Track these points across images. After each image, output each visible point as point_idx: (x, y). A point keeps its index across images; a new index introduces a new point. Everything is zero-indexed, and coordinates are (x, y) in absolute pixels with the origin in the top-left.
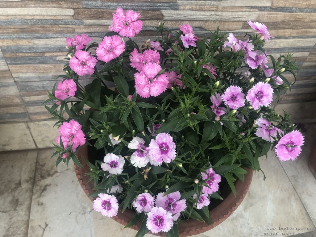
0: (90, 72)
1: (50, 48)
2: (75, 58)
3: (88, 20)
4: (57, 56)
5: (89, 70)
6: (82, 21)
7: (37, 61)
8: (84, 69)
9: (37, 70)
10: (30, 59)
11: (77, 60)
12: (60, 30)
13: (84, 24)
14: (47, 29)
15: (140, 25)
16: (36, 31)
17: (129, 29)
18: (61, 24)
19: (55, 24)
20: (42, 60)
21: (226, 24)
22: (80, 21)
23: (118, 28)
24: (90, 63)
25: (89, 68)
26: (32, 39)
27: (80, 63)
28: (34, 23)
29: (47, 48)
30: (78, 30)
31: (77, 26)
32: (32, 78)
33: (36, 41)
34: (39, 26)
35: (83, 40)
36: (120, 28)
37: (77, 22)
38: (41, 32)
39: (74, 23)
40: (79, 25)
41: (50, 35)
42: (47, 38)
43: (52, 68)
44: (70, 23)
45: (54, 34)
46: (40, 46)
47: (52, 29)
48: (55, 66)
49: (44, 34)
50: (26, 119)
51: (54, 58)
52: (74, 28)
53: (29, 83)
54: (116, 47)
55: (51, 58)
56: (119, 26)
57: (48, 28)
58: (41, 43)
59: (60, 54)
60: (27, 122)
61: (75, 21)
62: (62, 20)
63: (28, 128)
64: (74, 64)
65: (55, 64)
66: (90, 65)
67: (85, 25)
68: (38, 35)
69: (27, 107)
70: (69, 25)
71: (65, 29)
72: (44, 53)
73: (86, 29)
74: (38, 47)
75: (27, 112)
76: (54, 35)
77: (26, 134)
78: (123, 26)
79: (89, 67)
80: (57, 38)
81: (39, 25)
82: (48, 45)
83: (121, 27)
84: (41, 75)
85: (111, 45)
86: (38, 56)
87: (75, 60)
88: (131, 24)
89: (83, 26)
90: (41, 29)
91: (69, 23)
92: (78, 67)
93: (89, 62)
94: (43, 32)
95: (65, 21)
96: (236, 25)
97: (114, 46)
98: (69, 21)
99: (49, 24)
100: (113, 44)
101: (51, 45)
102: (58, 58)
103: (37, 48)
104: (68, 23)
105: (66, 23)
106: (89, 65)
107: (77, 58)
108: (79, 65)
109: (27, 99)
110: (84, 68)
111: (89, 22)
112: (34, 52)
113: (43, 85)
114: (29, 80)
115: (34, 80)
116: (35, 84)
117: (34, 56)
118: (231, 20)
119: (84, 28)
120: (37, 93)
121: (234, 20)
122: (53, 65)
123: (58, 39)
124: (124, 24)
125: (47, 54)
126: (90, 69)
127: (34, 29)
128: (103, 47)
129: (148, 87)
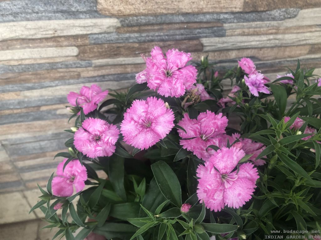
0: (108, 151)
1: (47, 101)
2: (83, 130)
3: (98, 59)
4: (56, 109)
5: (106, 149)
6: (89, 62)
7: (31, 118)
8: (99, 148)
9: (31, 128)
10: (21, 116)
11: (86, 134)
12: (60, 77)
13: (93, 65)
14: (42, 76)
15: (193, 74)
16: (26, 81)
17: (174, 82)
18: (61, 68)
19: (52, 69)
20: (37, 116)
21: (288, 49)
22: (87, 61)
23: (155, 83)
24: (108, 137)
25: (106, 145)
26: (21, 91)
27: (91, 138)
28: (22, 69)
29: (42, 100)
30: (84, 74)
31: (82, 69)
32: (25, 139)
33: (28, 93)
34: (30, 73)
35: (94, 94)
36: (158, 81)
37: (83, 64)
38: (34, 81)
39: (79, 65)
40: (86, 67)
41: (47, 83)
42: (42, 88)
43: (51, 125)
44: (74, 66)
45: (52, 81)
46: (33, 99)
47: (48, 75)
48: (55, 122)
49: (38, 83)
50: (22, 187)
51: (53, 112)
52: (79, 72)
53: (21, 145)
54: (156, 118)
55: (49, 112)
56: (157, 78)
57: (43, 74)
58: (34, 95)
59: (62, 106)
60: (22, 191)
61: (80, 62)
62: (61, 63)
63: (25, 197)
64: (81, 140)
65: (55, 119)
66: (108, 140)
67: (95, 67)
68: (30, 85)
69: (21, 174)
70: (72, 68)
71: (66, 74)
72: (39, 107)
73: (96, 72)
74: (30, 100)
75: (22, 179)
76: (52, 83)
77: (22, 205)
78: (162, 78)
79: (107, 143)
80: (55, 86)
81: (30, 71)
82: (44, 96)
83: (161, 79)
84: (37, 134)
85: (147, 114)
86: (31, 112)
87: (82, 134)
88: (178, 72)
89: (91, 68)
90: (33, 77)
91: (72, 65)
92: (89, 145)
93: (106, 135)
94: (37, 81)
95: (66, 63)
96: (301, 50)
97: (151, 117)
98: (71, 62)
99: (44, 70)
100: (151, 113)
101: (49, 96)
102: (58, 112)
103: (29, 102)
104: (70, 66)
105: (67, 66)
106: (106, 140)
107: (86, 130)
108: (90, 141)
109: (21, 164)
110: (98, 145)
111: (99, 62)
112: (25, 108)
113: (41, 145)
114: (21, 142)
115: (28, 141)
116: (30, 146)
117: (25, 111)
118: (294, 44)
119: (93, 71)
120: (32, 156)
121: (299, 43)
122: (53, 120)
123: (58, 88)
124: (164, 74)
125: (44, 108)
126: (108, 147)
127: (22, 77)
128: (132, 119)
129: (221, 190)
